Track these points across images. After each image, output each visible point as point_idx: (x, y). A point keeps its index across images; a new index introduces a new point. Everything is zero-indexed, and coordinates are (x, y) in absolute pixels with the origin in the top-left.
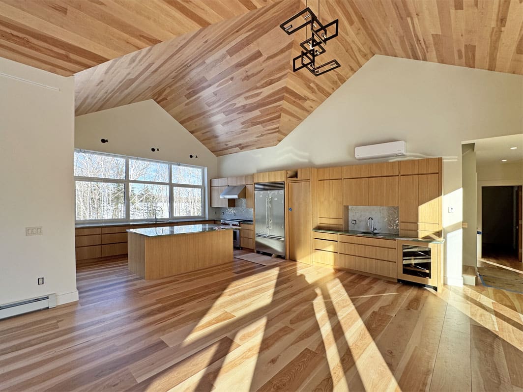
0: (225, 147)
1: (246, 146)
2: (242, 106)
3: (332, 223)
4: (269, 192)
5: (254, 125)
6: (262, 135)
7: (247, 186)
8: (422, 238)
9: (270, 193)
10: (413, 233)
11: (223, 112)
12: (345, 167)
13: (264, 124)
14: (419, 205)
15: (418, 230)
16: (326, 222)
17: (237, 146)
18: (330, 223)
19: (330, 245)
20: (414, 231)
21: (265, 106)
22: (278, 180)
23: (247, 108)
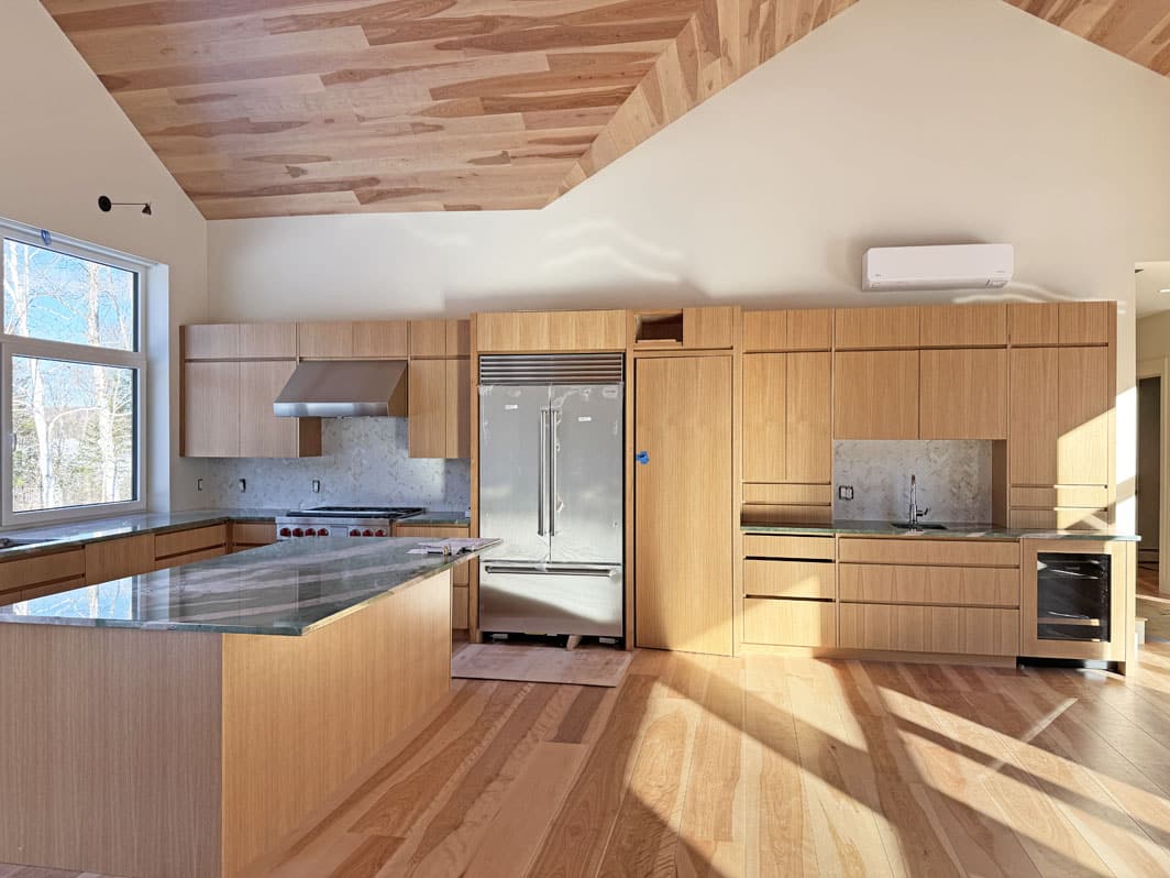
0: (288, 180)
1: (398, 193)
2: (480, 19)
3: (794, 500)
4: (550, 390)
5: (488, 110)
6: (505, 158)
7: (412, 363)
8: (1067, 529)
9: (557, 395)
10: (1043, 516)
11: (366, 26)
12: (840, 312)
13: (535, 115)
14: (1059, 435)
15: (1055, 504)
16: (772, 497)
17: (349, 185)
18: (786, 501)
19: (808, 576)
20: (1044, 509)
21: (588, 44)
22: (597, 343)
23: (496, 32)
